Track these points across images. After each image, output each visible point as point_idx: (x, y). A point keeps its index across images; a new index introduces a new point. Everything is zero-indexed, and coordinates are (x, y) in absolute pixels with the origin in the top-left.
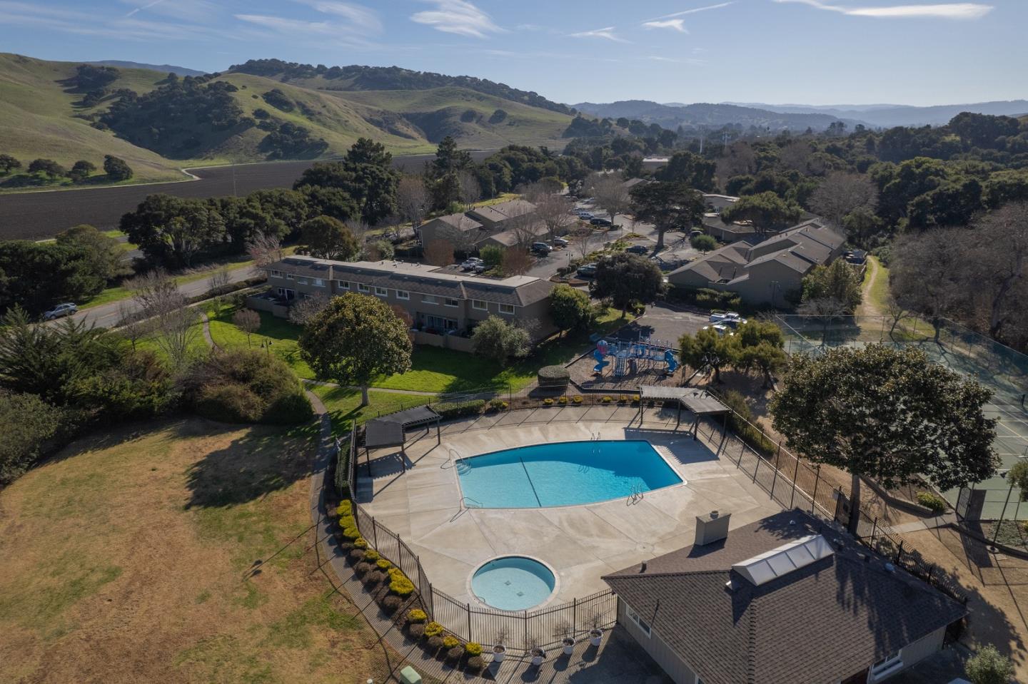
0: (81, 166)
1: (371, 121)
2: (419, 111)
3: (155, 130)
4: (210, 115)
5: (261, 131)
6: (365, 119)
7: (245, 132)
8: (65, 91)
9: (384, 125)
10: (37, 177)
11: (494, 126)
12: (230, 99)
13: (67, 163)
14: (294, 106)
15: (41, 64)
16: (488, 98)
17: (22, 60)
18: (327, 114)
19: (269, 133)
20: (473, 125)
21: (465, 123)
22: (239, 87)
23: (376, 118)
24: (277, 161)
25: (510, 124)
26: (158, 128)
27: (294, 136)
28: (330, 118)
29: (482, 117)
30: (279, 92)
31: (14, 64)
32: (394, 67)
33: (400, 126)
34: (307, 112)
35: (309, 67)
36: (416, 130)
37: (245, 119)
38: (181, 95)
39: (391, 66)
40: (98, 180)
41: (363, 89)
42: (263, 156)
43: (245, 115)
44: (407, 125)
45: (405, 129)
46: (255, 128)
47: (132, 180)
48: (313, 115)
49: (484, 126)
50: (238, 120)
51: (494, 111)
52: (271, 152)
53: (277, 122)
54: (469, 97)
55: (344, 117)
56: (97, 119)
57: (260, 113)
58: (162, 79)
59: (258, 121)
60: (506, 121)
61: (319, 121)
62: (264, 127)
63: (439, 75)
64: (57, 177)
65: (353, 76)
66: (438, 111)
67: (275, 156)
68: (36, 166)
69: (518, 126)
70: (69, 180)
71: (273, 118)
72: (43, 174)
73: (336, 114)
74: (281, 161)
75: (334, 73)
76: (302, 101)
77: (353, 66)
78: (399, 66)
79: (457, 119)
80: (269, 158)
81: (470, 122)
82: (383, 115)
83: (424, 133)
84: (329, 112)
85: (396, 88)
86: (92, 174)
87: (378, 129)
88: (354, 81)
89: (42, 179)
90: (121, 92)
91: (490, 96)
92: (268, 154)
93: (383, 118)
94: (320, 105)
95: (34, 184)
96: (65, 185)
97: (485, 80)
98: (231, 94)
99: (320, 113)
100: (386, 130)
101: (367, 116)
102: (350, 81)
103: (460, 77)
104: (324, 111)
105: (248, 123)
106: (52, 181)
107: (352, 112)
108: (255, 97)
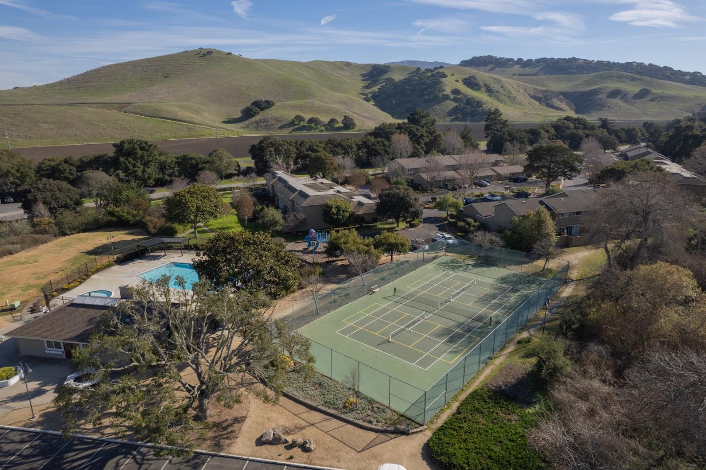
0: (333, 121)
1: (534, 97)
2: (577, 90)
3: (394, 101)
4: (425, 93)
5: (453, 103)
6: (530, 96)
7: (443, 104)
8: (362, 80)
9: (543, 100)
10: (310, 126)
11: (637, 101)
12: (440, 82)
13: (325, 119)
14: (481, 86)
15: (356, 65)
16: (640, 79)
17: (348, 64)
18: (503, 92)
19: (457, 104)
20: (618, 101)
21: (609, 99)
22: (449, 75)
23: (538, 95)
24: (456, 123)
25: (652, 100)
26: (396, 100)
27: (472, 106)
28: (504, 95)
29: (627, 94)
30: (473, 77)
31: (343, 66)
32: (574, 58)
33: (556, 102)
34: (490, 91)
35: (512, 60)
36: (568, 104)
37: (444, 95)
38: (414, 80)
39: (571, 57)
40: (339, 129)
41: (545, 74)
42: (449, 119)
43: (445, 93)
44: (562, 101)
45: (559, 103)
46: (449, 101)
47: (355, 129)
48: (492, 92)
49: (626, 101)
50: (440, 95)
51: (639, 90)
52: (454, 117)
53: (465, 97)
54: (623, 79)
55: (514, 93)
56: (370, 96)
57: (456, 92)
58: (412, 71)
59: (452, 96)
60: (650, 97)
61: (496, 97)
62: (455, 100)
63: (609, 62)
64: (319, 126)
65: (541, 65)
66: (591, 90)
67: (457, 119)
68: (311, 120)
69: (659, 101)
70: (323, 128)
71: (463, 94)
72: (313, 125)
73: (509, 92)
74: (459, 123)
75: (529, 63)
76: (488, 83)
77: (542, 58)
78: (577, 57)
79: (603, 96)
80: (452, 120)
81: (614, 98)
82: (544, 93)
83: (574, 107)
84: (504, 90)
85: (570, 73)
86: (337, 125)
87: (538, 103)
88: (540, 69)
89: (312, 128)
90: (388, 80)
91: (643, 77)
92: (452, 118)
93: (544, 95)
94: (499, 86)
95: (307, 130)
96: (321, 131)
97: (650, 65)
98: (443, 80)
99: (498, 92)
100: (544, 104)
101: (532, 93)
102: (537, 69)
103: (628, 63)
104: (501, 91)
105: (446, 97)
106: (316, 129)
107: (522, 91)
108: (457, 81)
